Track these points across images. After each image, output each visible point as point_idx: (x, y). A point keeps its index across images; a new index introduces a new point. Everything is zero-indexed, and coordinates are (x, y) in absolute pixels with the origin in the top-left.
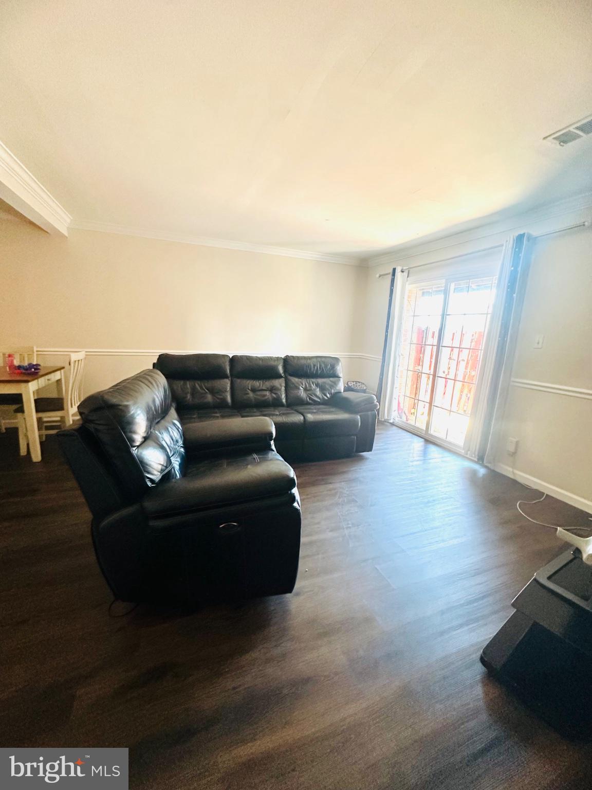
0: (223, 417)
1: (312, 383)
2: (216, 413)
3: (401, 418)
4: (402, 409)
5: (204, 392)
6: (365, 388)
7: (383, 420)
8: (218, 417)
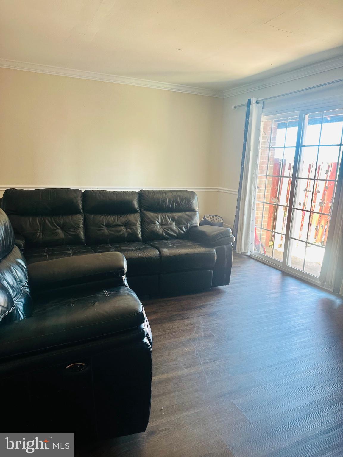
0: (75, 254)
1: (168, 218)
2: (68, 250)
3: (258, 251)
4: (259, 242)
5: (55, 228)
6: (221, 221)
7: (240, 253)
8: (69, 254)
